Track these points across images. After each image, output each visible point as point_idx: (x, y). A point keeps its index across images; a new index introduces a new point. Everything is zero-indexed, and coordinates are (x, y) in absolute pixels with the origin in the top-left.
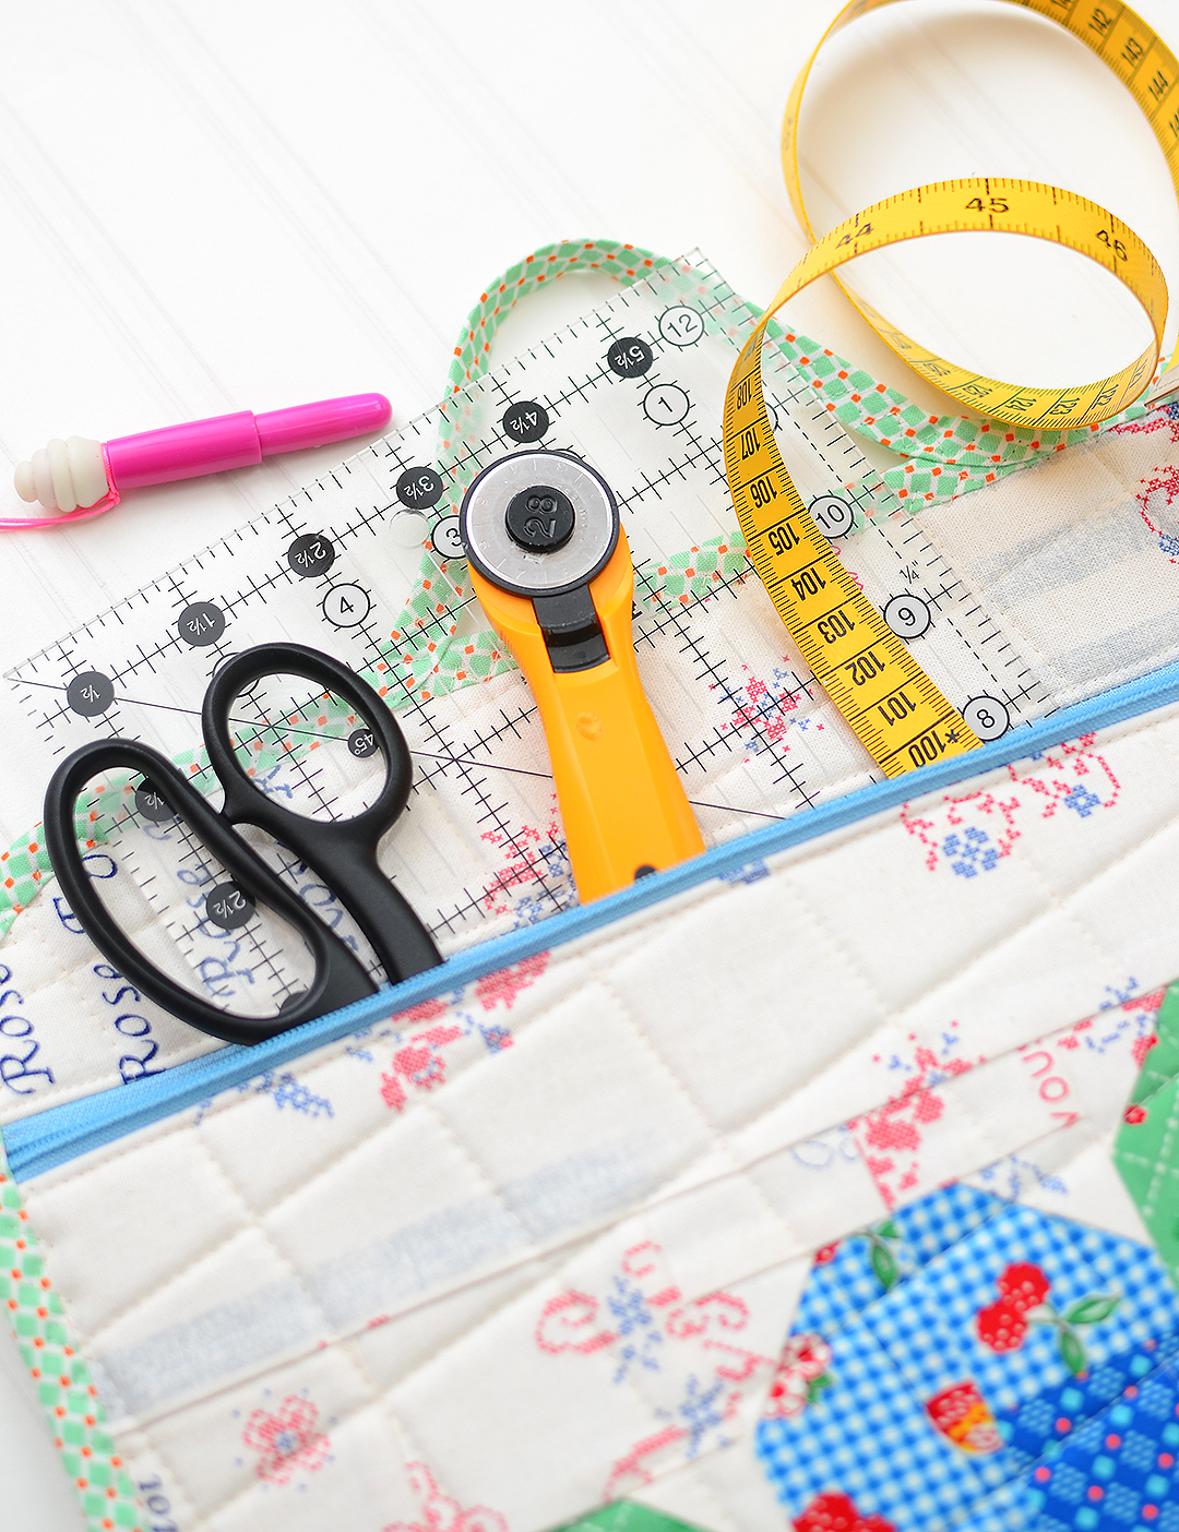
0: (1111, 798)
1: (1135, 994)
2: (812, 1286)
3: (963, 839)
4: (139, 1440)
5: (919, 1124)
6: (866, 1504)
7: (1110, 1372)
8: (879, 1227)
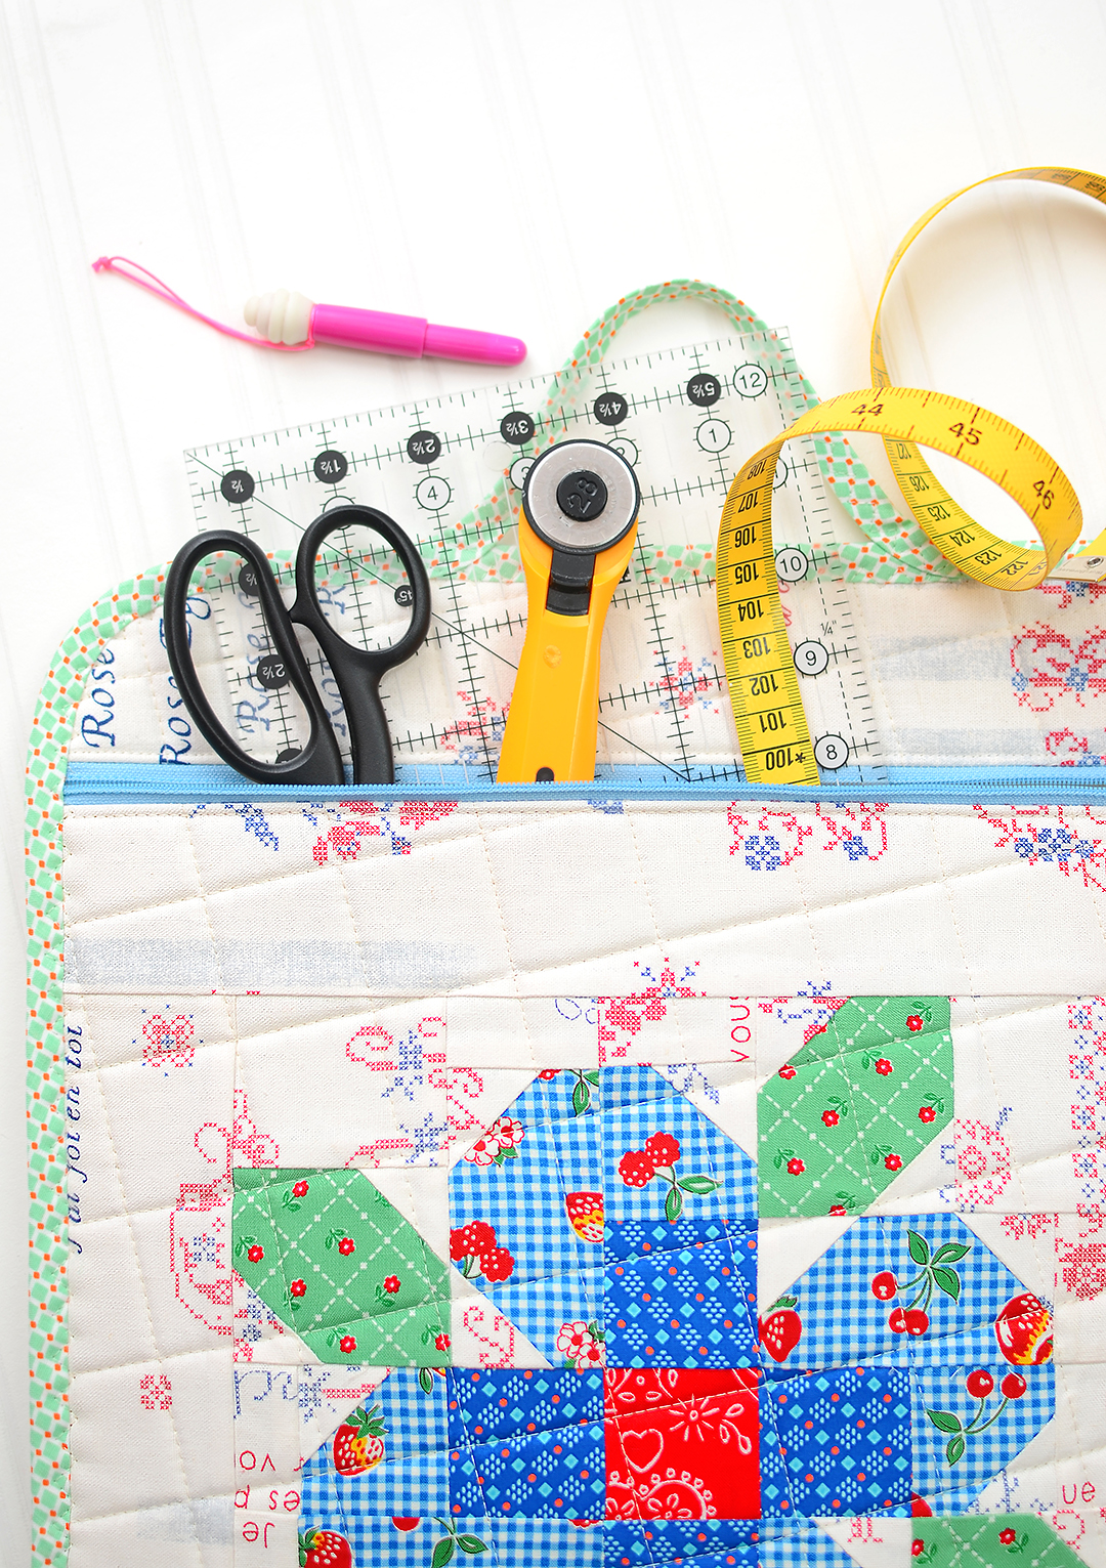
0: (876, 854)
1: (825, 993)
2: (530, 1090)
3: (762, 842)
4: (79, 1000)
5: (643, 1018)
6: (503, 1239)
7: (691, 1227)
8: (588, 1072)
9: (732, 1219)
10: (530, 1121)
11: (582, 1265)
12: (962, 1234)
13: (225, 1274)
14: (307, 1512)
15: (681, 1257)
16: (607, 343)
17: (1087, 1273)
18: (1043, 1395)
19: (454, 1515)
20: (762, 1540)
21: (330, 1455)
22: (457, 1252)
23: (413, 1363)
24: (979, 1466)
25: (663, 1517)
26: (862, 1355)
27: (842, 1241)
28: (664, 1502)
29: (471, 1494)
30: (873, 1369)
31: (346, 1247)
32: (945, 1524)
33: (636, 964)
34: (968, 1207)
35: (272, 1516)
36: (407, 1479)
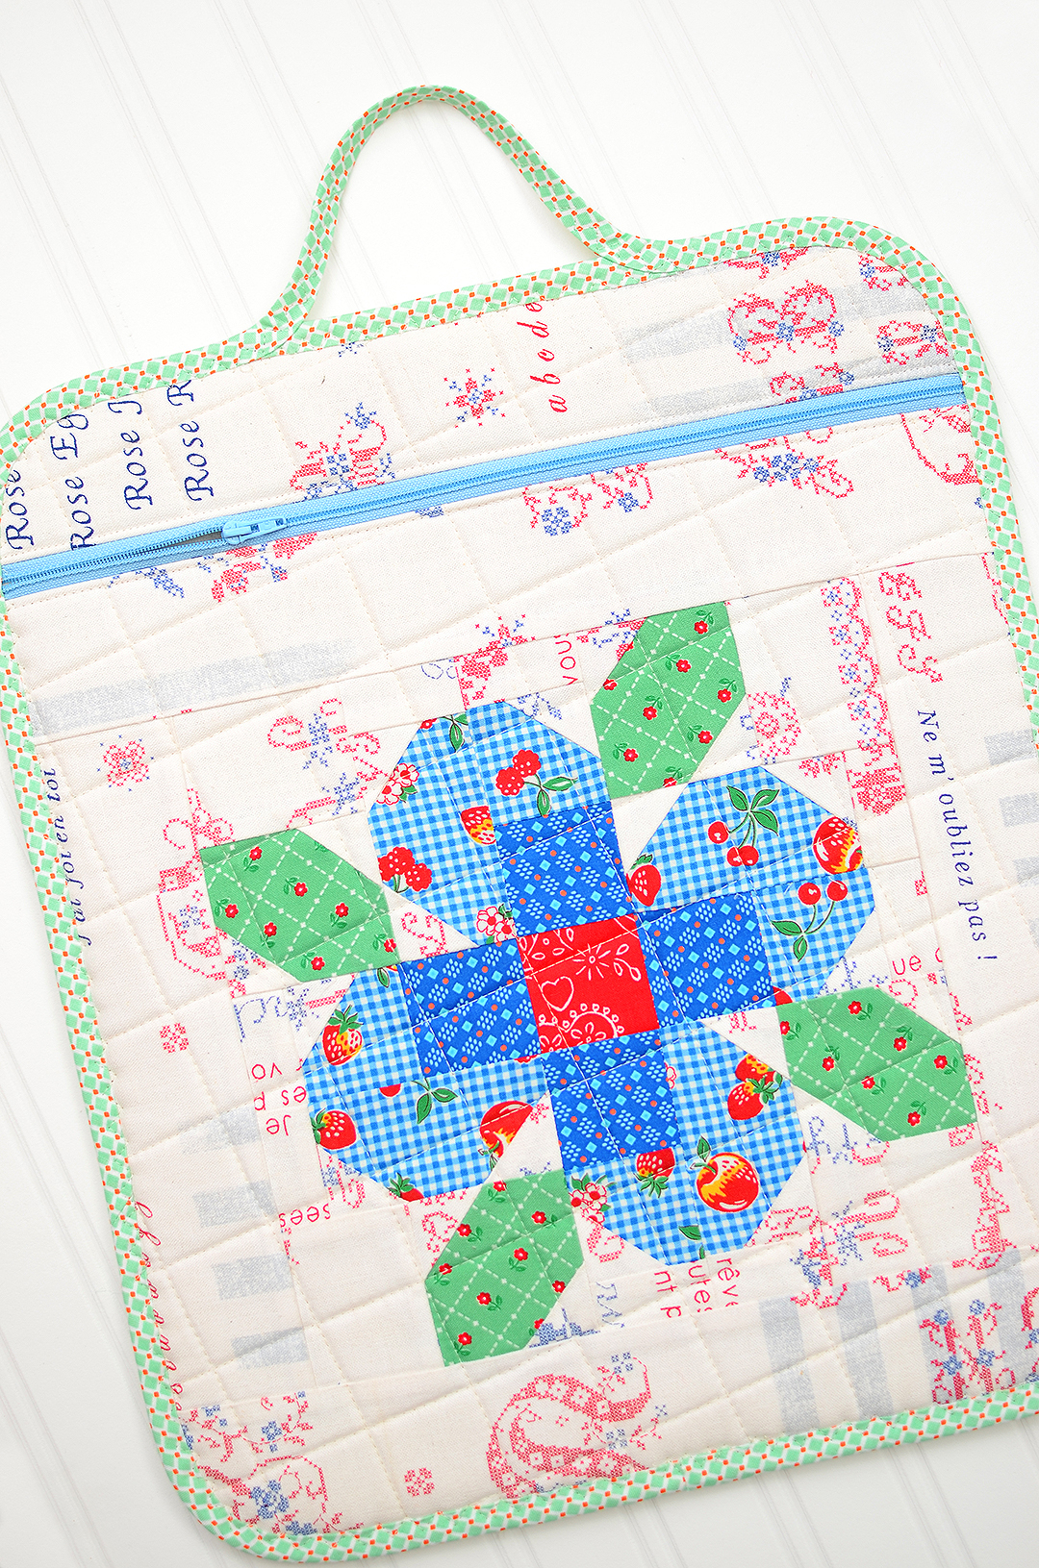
0: (646, 504)
1: (626, 618)
2: (416, 739)
3: (555, 514)
4: (48, 748)
5: (491, 666)
6: (419, 857)
7: (560, 818)
8: (458, 716)
9: (590, 804)
10: (421, 763)
11: (484, 864)
12: (770, 781)
13: (212, 932)
14: (313, 1100)
15: (557, 842)
16: (359, 150)
17: (877, 793)
18: (862, 893)
19: (426, 1076)
20: (664, 1044)
21: (322, 1051)
22: (386, 875)
23: (371, 966)
24: (822, 958)
25: (585, 1042)
26: (712, 889)
27: (678, 804)
28: (583, 1030)
29: (436, 1057)
30: (723, 897)
31: (300, 890)
32: (803, 1006)
33: (478, 626)
34: (770, 760)
35: (287, 1110)
36: (384, 1056)
